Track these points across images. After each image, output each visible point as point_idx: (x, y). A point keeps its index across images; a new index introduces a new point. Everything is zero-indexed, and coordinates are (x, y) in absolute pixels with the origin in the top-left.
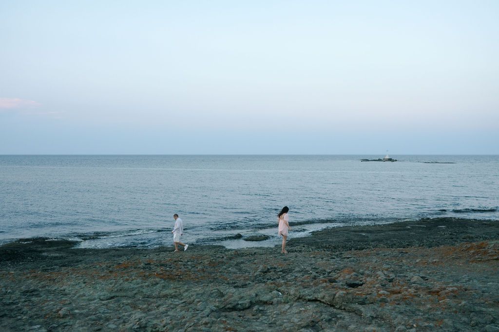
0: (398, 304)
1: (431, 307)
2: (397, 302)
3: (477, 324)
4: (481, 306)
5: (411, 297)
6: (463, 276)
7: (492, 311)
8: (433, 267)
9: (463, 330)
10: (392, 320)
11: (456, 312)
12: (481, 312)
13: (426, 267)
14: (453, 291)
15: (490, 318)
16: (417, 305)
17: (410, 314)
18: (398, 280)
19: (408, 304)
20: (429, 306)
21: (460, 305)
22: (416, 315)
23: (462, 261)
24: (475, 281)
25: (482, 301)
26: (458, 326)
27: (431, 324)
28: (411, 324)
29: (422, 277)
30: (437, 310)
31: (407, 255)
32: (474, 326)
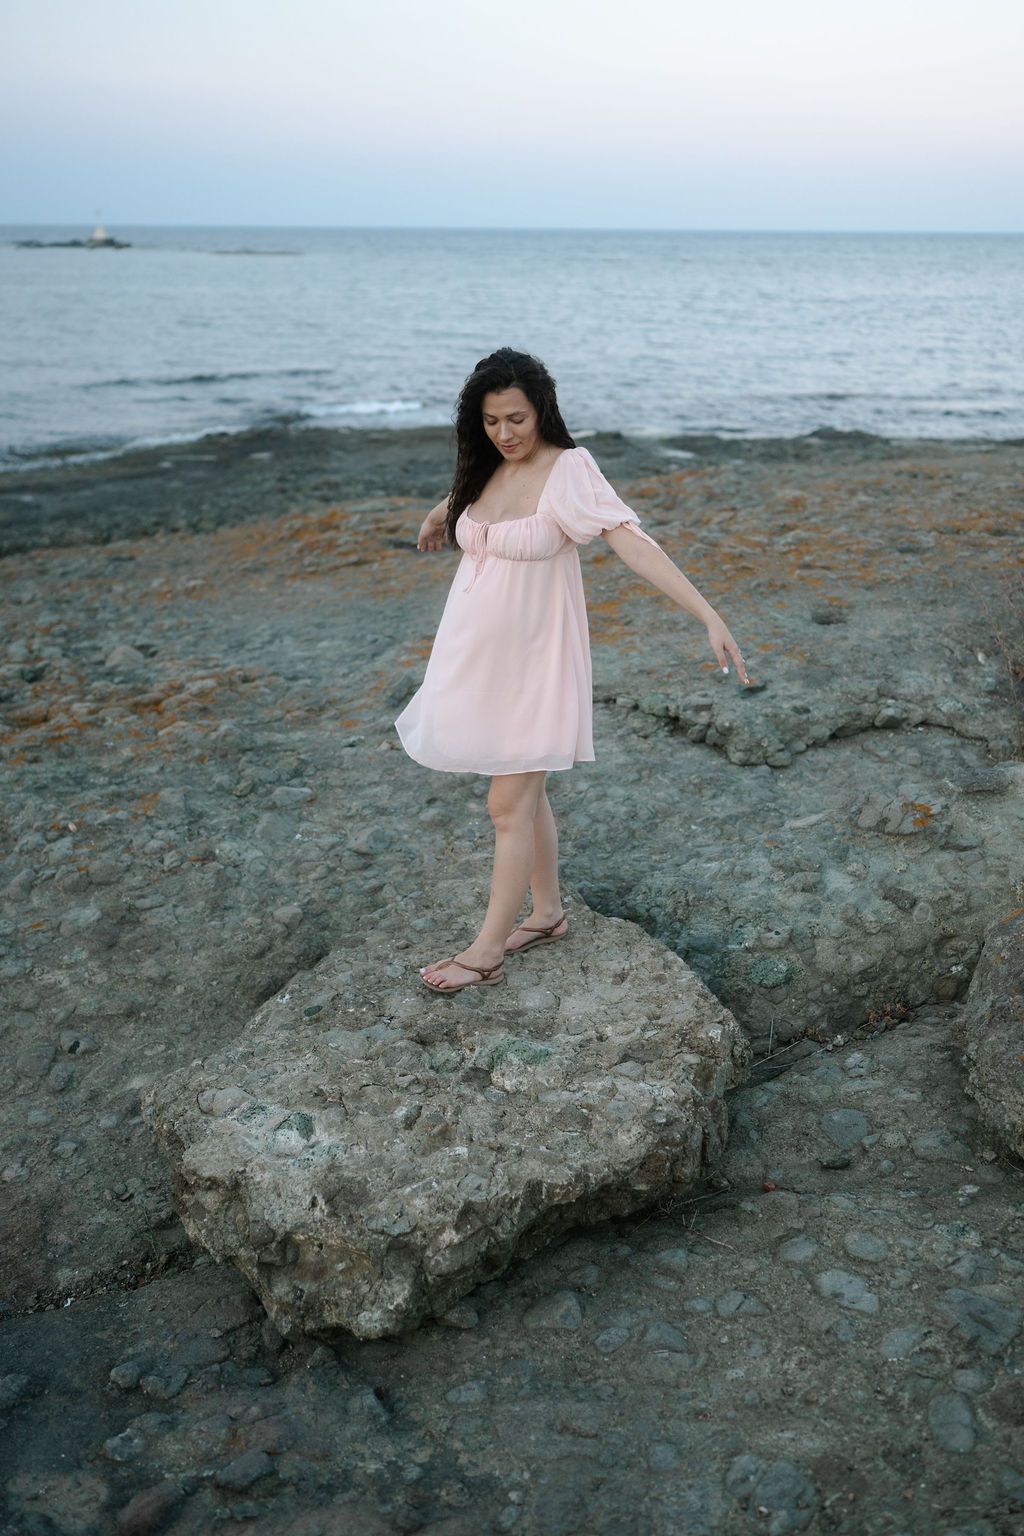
0: (36, 760)
1: (131, 754)
2: (29, 755)
3: (253, 789)
4: (272, 730)
5: (76, 732)
6: (261, 628)
7: (301, 740)
8: (186, 606)
9: (213, 813)
10: (8, 817)
11: (201, 759)
12: (270, 747)
13: (165, 608)
14: (201, 694)
15: (291, 764)
16: (91, 753)
17: (67, 789)
18: (56, 673)
19: (64, 756)
20: (127, 752)
21: (214, 735)
22: (83, 789)
23: (268, 577)
24: (288, 640)
25: (278, 713)
26: (199, 804)
27: (121, 814)
28: (63, 823)
29: (142, 648)
30: (148, 761)
31: (130, 566)
32: (245, 796)
